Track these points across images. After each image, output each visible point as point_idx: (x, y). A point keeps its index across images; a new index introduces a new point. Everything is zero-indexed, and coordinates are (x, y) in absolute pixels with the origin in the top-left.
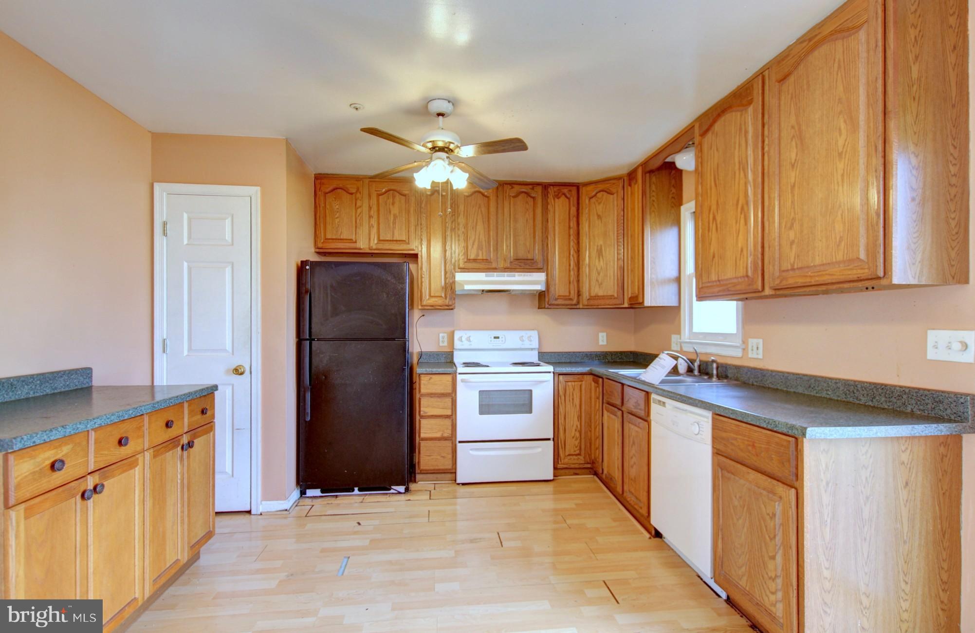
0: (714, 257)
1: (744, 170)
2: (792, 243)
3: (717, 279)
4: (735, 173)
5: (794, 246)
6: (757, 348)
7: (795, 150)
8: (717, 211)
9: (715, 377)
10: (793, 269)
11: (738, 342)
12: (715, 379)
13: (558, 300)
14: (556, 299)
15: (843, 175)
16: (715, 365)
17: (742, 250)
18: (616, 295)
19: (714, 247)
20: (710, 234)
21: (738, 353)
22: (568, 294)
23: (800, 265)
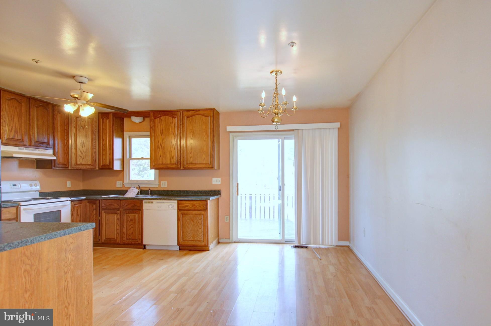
0: (160, 156)
1: (174, 135)
2: (191, 157)
3: (162, 163)
4: (170, 134)
5: (192, 158)
6: (165, 184)
7: (192, 136)
8: (162, 143)
9: (150, 194)
10: (191, 164)
11: (157, 182)
12: (150, 195)
13: (60, 165)
14: (59, 164)
15: (205, 145)
16: (150, 190)
17: (173, 156)
18: (92, 164)
19: (161, 153)
20: (159, 149)
21: (157, 186)
22: (64, 162)
23: (193, 163)
